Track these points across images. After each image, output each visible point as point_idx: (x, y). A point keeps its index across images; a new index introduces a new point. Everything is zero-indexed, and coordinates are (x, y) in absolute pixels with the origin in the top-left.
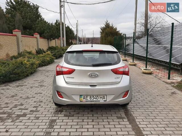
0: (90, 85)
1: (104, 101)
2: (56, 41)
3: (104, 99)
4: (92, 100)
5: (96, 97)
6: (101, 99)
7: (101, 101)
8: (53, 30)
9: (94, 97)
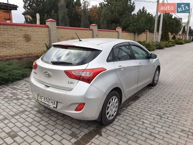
0: (45, 85)
1: (54, 107)
2: (147, 35)
3: (54, 105)
4: (45, 102)
5: (48, 100)
6: (52, 103)
7: (51, 106)
8: (140, 23)
9: (47, 100)
